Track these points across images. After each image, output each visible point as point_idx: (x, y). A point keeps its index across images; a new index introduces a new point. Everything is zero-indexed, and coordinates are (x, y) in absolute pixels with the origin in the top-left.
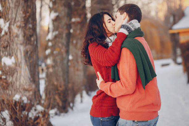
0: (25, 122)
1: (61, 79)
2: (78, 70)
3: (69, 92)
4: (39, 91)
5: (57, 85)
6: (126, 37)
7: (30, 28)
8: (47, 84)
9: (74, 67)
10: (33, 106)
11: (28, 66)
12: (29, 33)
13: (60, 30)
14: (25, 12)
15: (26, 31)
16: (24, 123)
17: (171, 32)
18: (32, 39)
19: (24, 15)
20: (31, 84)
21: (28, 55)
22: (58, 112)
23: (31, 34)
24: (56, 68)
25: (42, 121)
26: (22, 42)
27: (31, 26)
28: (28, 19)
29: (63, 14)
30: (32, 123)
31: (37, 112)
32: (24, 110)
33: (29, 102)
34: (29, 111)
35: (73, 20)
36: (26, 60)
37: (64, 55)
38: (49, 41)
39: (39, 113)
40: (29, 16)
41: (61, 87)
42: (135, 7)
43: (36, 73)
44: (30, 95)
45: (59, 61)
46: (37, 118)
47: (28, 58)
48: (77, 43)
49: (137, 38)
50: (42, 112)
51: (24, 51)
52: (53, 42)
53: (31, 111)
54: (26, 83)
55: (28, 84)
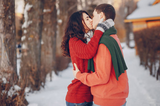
0: (5, 99)
1: (35, 62)
2: (48, 53)
3: (42, 73)
4: (16, 72)
5: (31, 67)
6: (102, 34)
7: (9, 19)
8: (22, 65)
9: (45, 51)
10: (12, 86)
11: (7, 51)
12: (9, 24)
13: (34, 19)
14: (5, 5)
15: (6, 22)
16: (4, 101)
17: (126, 21)
18: (11, 28)
19: (4, 8)
20: (10, 67)
21: (8, 42)
22: (32, 90)
23: (11, 24)
24: (30, 52)
25: (19, 99)
26: (2, 31)
27: (10, 17)
28: (8, 11)
29: (37, 6)
30: (10, 100)
31: (15, 91)
32: (4, 89)
33: (8, 82)
34: (8, 90)
35: (45, 11)
36: (6, 47)
37: (37, 41)
38: (24, 29)
39: (16, 92)
40: (9, 9)
41: (34, 68)
42: (110, 7)
43: (15, 58)
44: (9, 77)
45: (32, 46)
46: (15, 96)
47: (8, 45)
48: (47, 31)
49: (112, 36)
50: (19, 91)
51: (4, 39)
52: (28, 30)
53: (10, 90)
54: (6, 66)
55: (7, 67)
